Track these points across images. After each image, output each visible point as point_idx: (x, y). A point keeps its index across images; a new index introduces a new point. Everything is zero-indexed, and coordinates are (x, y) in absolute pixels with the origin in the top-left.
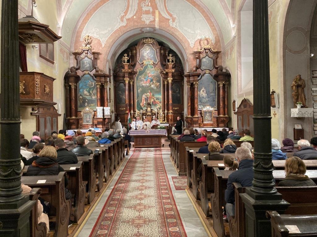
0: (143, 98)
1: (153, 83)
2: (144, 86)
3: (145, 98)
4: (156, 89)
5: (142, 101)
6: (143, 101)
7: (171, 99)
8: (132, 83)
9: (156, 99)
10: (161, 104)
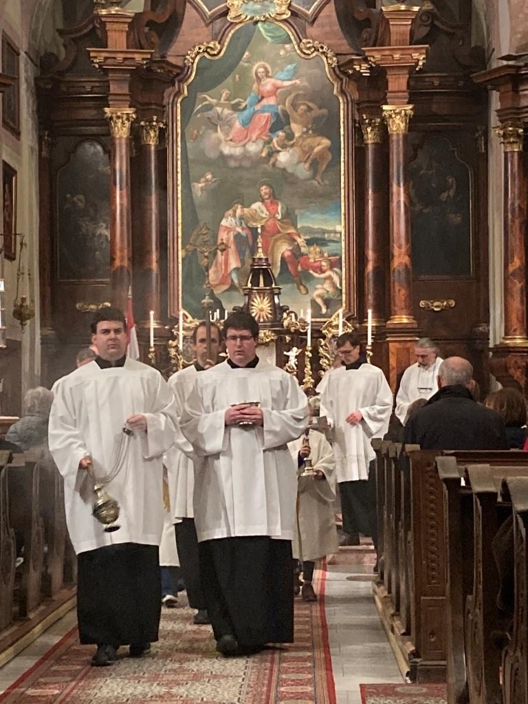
2: (231, 157)
3: (238, 236)
4: (308, 174)
5: (215, 254)
6: (226, 254)
7: (403, 241)
8: (152, 140)
9: (309, 243)
10: (337, 273)
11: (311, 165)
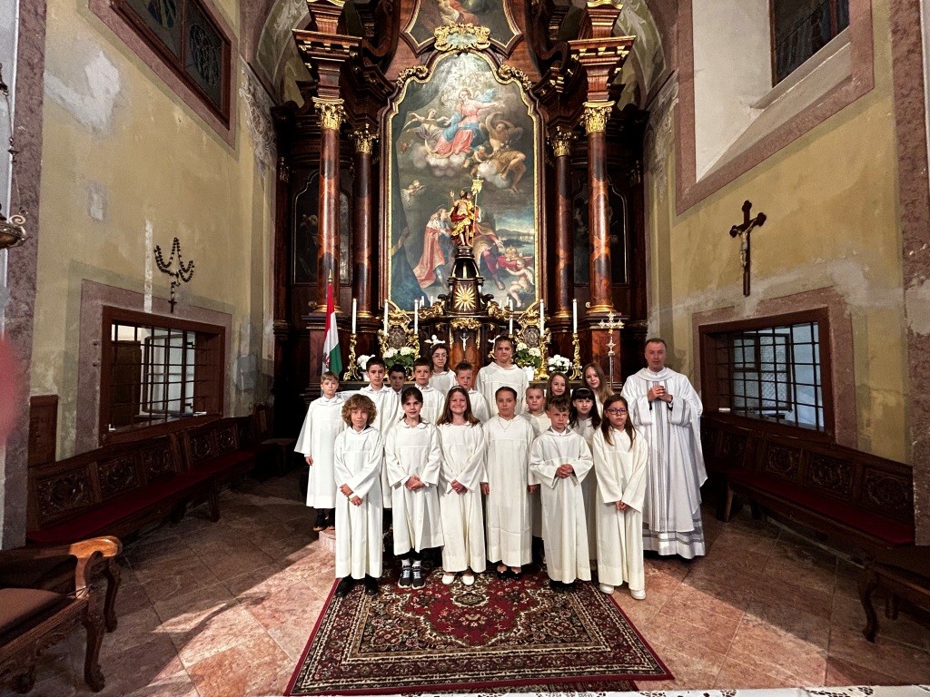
0: (429, 236)
1: (489, 150)
2: (436, 167)
3: (442, 237)
4: (505, 183)
5: (422, 252)
6: (432, 253)
8: (365, 148)
9: (506, 244)
10: (530, 271)
11: (508, 175)
